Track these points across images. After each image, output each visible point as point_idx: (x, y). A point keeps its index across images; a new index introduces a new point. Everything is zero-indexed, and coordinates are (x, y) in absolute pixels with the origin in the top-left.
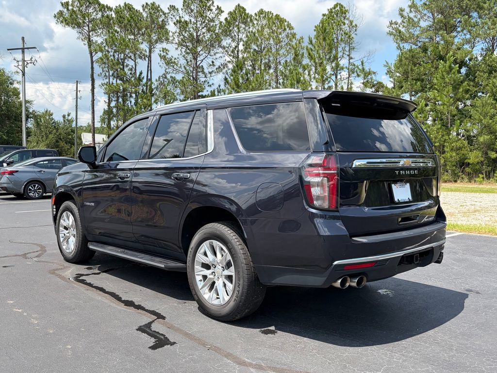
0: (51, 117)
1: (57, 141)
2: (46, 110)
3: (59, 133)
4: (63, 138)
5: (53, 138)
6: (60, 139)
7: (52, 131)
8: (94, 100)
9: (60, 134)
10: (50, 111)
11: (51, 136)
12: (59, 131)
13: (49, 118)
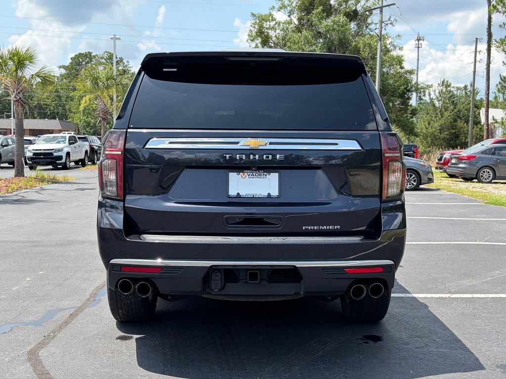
0: (449, 89)
1: (455, 121)
2: (442, 80)
3: (457, 109)
4: (463, 117)
5: (449, 116)
6: (459, 117)
7: (448, 107)
8: (490, 63)
9: (458, 111)
10: (447, 81)
11: (447, 114)
12: (458, 107)
13: (446, 90)
